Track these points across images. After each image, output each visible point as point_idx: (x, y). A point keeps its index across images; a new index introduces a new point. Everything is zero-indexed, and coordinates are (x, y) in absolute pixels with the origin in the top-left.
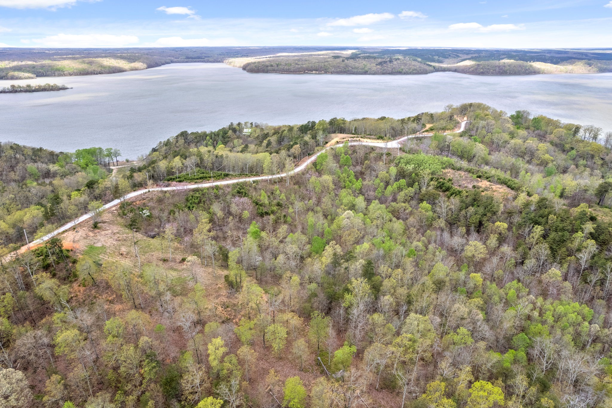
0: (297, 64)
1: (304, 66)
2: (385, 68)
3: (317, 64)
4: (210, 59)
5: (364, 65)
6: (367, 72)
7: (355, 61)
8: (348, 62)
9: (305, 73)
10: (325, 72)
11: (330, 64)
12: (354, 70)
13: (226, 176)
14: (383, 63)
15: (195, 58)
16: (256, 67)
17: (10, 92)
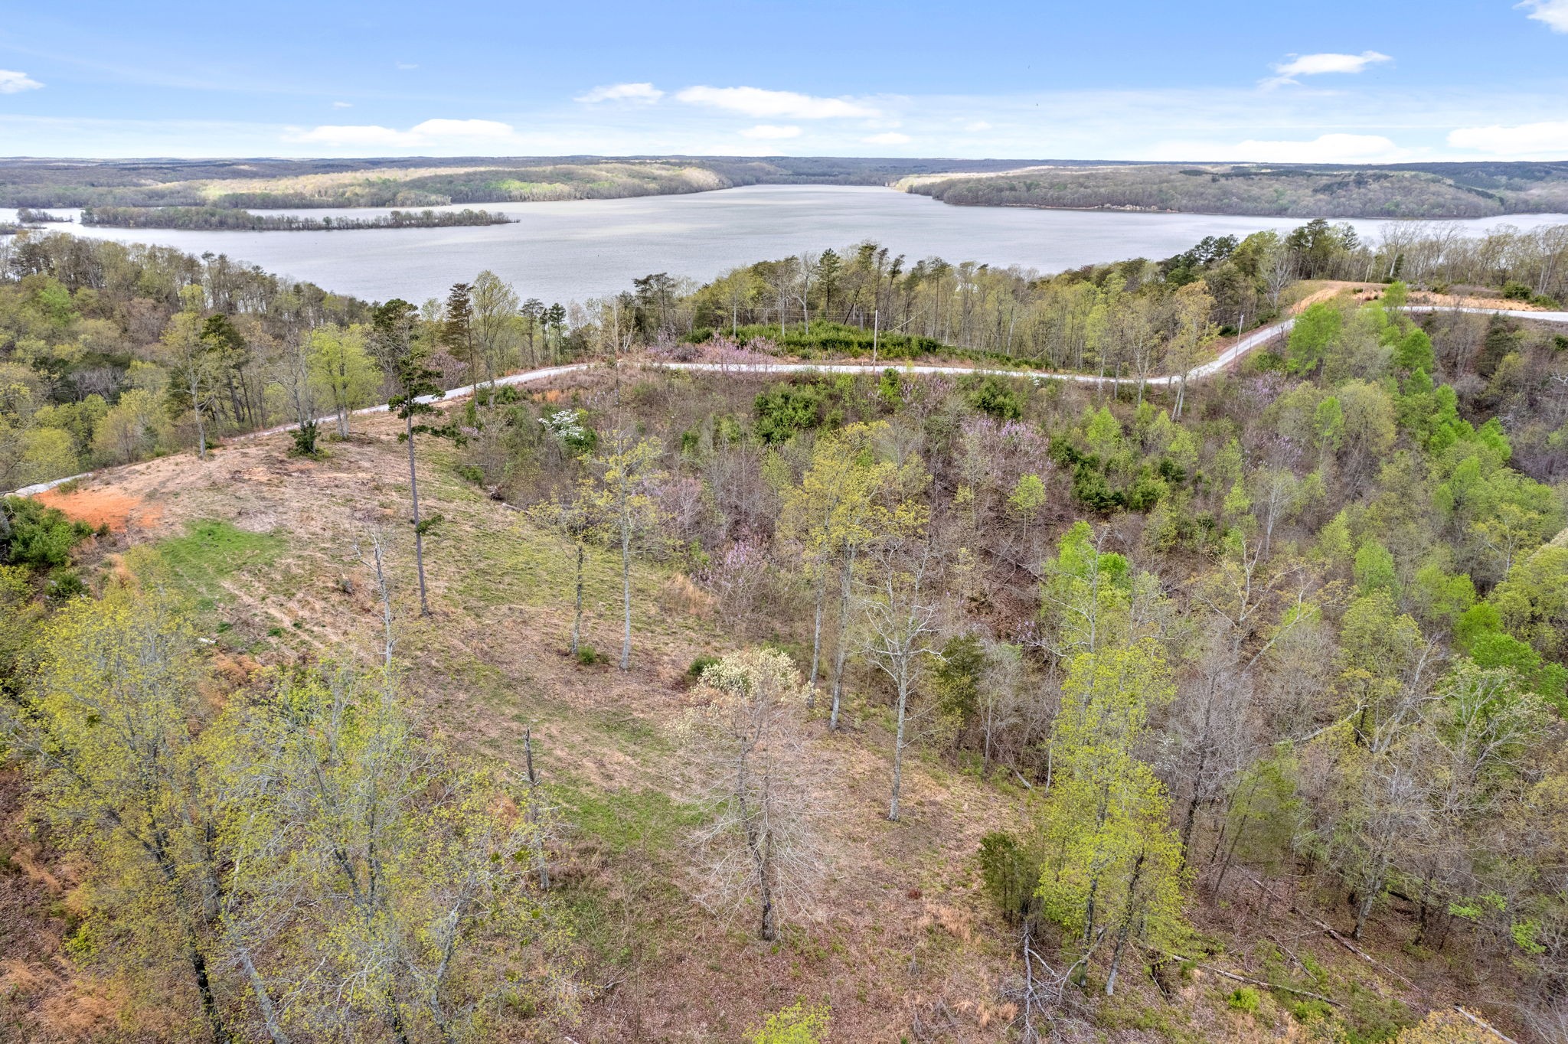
0: (1081, 185)
1: (1102, 190)
2: (1343, 199)
3: (1139, 188)
5: (1276, 191)
6: (1286, 209)
7: (1250, 182)
8: (1230, 182)
9: (1102, 209)
10: (1160, 208)
11: (1175, 188)
12: (1245, 205)
14: (1335, 188)
16: (969, 190)
17: (389, 226)
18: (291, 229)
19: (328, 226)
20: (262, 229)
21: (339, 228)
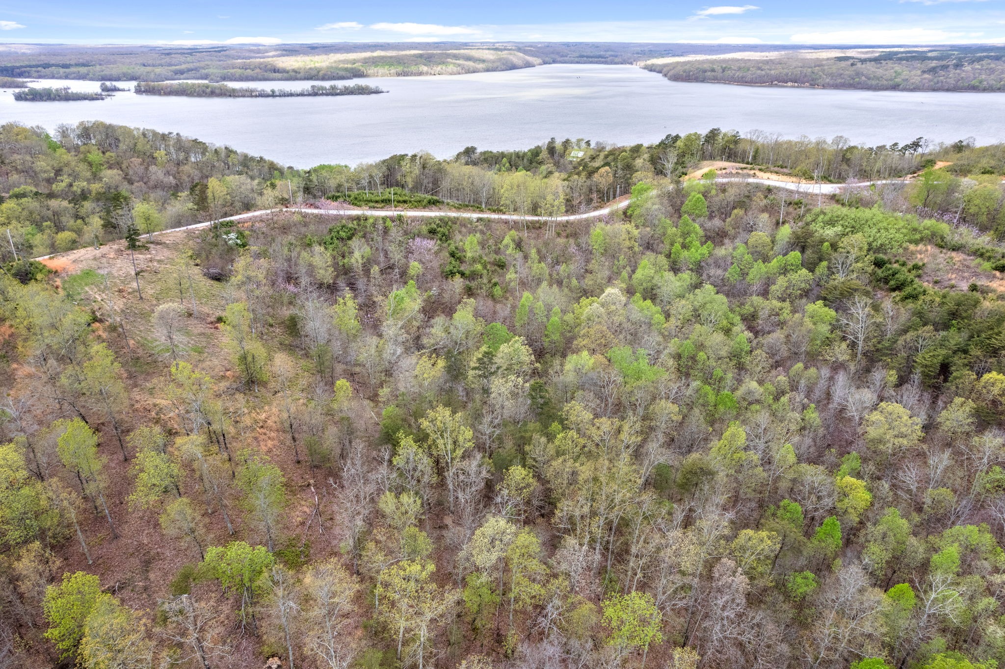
0: (759, 68)
1: (773, 72)
2: (942, 78)
3: (798, 70)
4: (616, 60)
5: (896, 72)
6: (899, 86)
7: (879, 65)
8: (864, 66)
9: (771, 85)
10: (811, 85)
11: (823, 71)
12: (870, 82)
13: (434, 203)
14: (938, 70)
15: (592, 57)
16: (684, 71)
17: (309, 95)
18: (252, 96)
19: (273, 95)
20: (235, 96)
21: (280, 96)
